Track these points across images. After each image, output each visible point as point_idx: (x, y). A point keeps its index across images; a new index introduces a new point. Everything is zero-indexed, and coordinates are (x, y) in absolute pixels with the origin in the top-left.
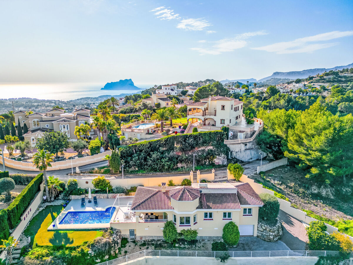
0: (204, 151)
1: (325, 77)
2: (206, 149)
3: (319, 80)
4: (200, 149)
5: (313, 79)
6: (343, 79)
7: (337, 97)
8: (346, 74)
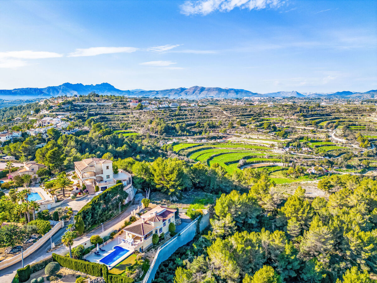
0: (116, 199)
1: (63, 106)
2: (117, 198)
3: (59, 109)
4: (113, 199)
5: (52, 108)
6: (79, 108)
7: (98, 131)
8: (79, 103)
